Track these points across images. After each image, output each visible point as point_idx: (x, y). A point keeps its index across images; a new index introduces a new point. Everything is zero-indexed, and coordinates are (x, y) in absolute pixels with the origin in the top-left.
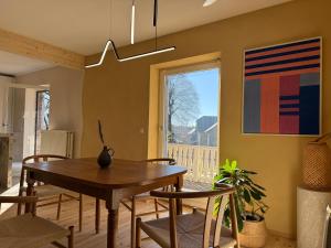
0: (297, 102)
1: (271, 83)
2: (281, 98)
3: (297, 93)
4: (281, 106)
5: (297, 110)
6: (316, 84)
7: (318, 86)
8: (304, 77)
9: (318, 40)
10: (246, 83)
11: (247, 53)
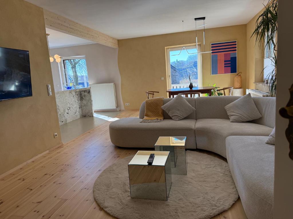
0: (230, 62)
1: (221, 56)
2: (225, 61)
3: (230, 60)
4: (225, 64)
5: (230, 65)
6: (235, 56)
7: (236, 57)
8: (232, 54)
9: (236, 42)
10: (212, 55)
11: (212, 44)
